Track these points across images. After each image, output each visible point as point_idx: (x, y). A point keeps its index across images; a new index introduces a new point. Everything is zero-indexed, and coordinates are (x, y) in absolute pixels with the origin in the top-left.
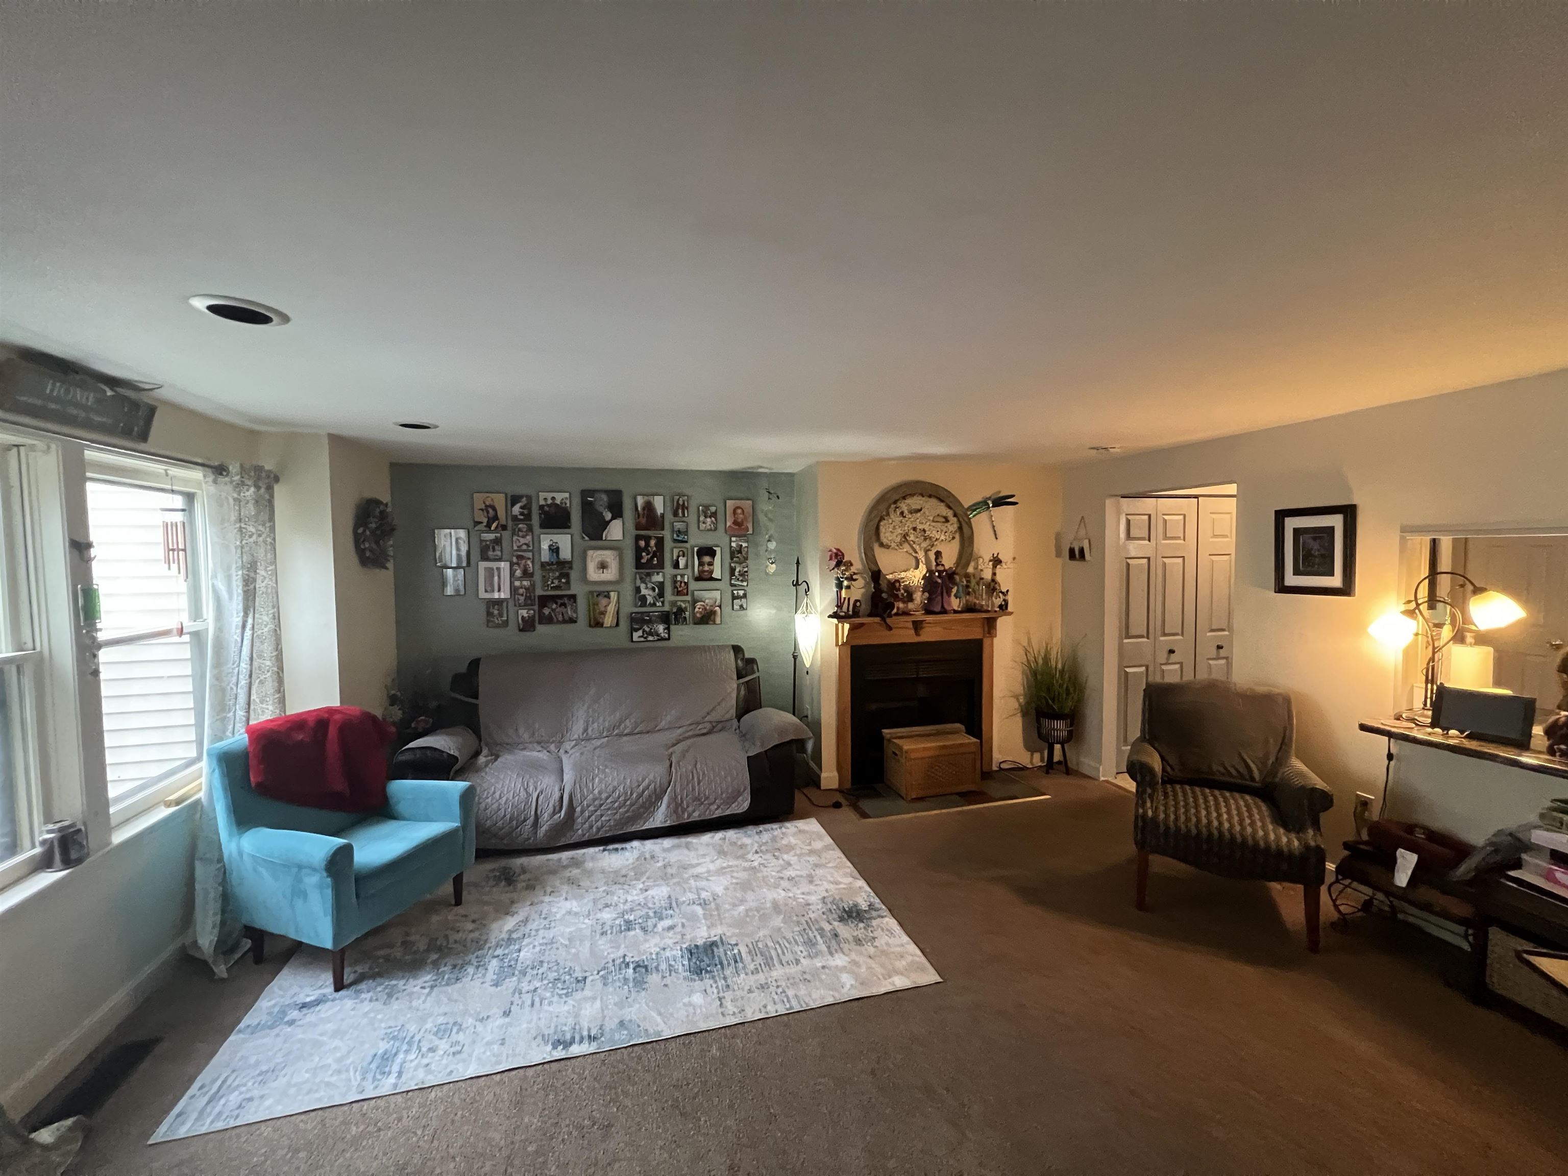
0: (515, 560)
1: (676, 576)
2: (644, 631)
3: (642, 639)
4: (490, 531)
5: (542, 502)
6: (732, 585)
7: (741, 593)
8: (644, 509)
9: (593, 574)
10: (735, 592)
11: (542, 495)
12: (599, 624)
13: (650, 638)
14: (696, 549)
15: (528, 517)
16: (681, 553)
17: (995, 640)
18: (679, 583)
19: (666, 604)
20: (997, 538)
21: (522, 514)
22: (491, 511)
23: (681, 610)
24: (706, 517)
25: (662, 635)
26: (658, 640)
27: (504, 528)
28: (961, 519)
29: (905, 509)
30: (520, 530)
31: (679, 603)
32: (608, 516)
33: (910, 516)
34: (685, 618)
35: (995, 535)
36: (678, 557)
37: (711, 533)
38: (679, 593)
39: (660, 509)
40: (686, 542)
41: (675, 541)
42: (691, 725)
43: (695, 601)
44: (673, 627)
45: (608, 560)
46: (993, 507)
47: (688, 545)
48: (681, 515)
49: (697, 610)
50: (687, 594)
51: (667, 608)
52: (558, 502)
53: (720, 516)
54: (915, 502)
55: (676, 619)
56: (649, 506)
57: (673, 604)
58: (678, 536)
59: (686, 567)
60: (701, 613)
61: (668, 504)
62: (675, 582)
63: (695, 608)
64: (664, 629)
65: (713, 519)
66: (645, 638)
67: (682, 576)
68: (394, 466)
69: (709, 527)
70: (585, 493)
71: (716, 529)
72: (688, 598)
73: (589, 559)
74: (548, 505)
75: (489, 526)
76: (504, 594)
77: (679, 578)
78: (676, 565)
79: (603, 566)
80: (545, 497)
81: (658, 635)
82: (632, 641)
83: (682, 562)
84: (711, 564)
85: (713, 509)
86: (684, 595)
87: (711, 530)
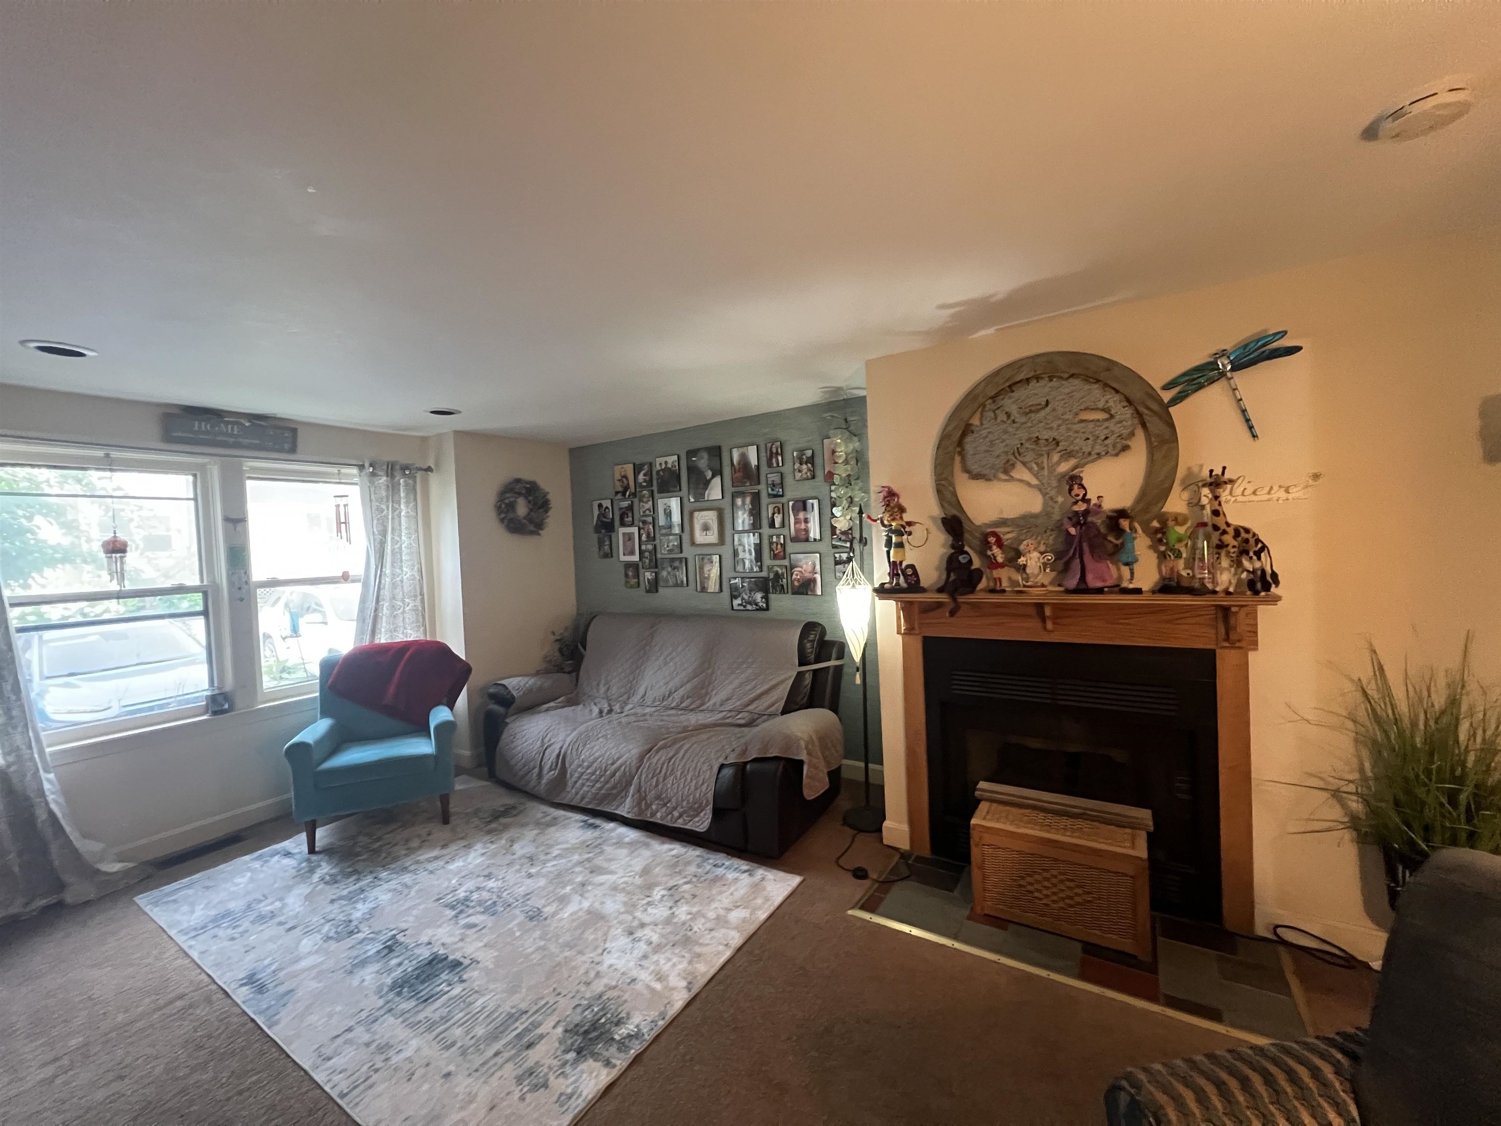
0: (641, 525)
1: (772, 537)
2: (743, 599)
3: (742, 608)
4: (624, 499)
5: (658, 468)
6: (835, 547)
7: (844, 556)
8: (739, 463)
9: (700, 537)
10: (837, 555)
11: (659, 460)
12: (704, 589)
13: (749, 607)
14: (791, 503)
15: (650, 483)
16: (776, 509)
17: (1253, 657)
18: (775, 545)
19: (765, 568)
20: (1254, 436)
21: (645, 481)
22: (624, 480)
23: (778, 576)
24: (801, 464)
25: (761, 604)
26: (757, 610)
27: (634, 495)
28: (1142, 409)
29: (1013, 409)
30: (644, 496)
31: (776, 568)
32: (709, 474)
33: (1024, 419)
34: (782, 586)
35: (1251, 428)
36: (773, 514)
37: (807, 482)
38: (775, 557)
39: (754, 461)
40: (782, 496)
41: (770, 495)
42: (730, 711)
43: (792, 567)
44: (772, 597)
45: (710, 522)
46: (1233, 370)
47: (784, 500)
48: (775, 465)
49: (794, 576)
50: (784, 558)
51: (764, 574)
52: (669, 466)
53: (818, 460)
54: (1037, 392)
55: (774, 587)
56: (744, 458)
57: (770, 569)
58: (773, 490)
59: (783, 525)
60: (798, 581)
61: (763, 454)
62: (771, 543)
63: (792, 575)
64: (762, 598)
65: (810, 465)
66: (745, 607)
67: (778, 536)
68: (572, 451)
69: (805, 476)
70: (691, 453)
71: (813, 477)
72: (786, 562)
73: (695, 521)
74: (662, 470)
75: (624, 494)
76: (636, 558)
77: (775, 539)
78: (772, 525)
79: (706, 528)
80: (660, 463)
81: (756, 604)
82: (733, 609)
83: (778, 519)
84: (806, 521)
85: (809, 453)
86: (781, 559)
87: (807, 479)
